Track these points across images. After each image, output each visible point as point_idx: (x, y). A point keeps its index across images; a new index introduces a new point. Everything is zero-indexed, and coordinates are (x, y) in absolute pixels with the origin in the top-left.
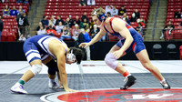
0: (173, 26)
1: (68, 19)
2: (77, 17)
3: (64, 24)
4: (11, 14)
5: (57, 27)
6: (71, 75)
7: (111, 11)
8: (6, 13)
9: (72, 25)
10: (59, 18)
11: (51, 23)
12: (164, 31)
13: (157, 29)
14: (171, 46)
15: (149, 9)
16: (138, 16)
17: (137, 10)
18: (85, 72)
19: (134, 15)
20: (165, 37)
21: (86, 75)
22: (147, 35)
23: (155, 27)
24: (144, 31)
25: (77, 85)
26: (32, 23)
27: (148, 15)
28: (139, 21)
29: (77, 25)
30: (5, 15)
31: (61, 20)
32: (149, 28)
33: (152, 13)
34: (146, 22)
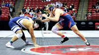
0: (91, 13)
1: (36, 9)
2: (41, 8)
3: (34, 11)
4: (6, 6)
5: (30, 13)
6: (37, 38)
7: (59, 5)
8: (3, 5)
9: (38, 12)
10: (31, 8)
11: (27, 11)
12: (87, 15)
13: (83, 14)
14: (91, 23)
15: (79, 3)
16: (73, 7)
17: (72, 4)
18: (45, 37)
19: (71, 7)
20: (87, 18)
21: (45, 38)
22: (78, 17)
23: (82, 13)
24: (76, 15)
25: (41, 43)
26: (17, 11)
27: (78, 7)
28: (73, 10)
29: (40, 12)
30: (3, 7)
31: (33, 9)
32: (79, 13)
33: (80, 6)
34: (77, 10)
